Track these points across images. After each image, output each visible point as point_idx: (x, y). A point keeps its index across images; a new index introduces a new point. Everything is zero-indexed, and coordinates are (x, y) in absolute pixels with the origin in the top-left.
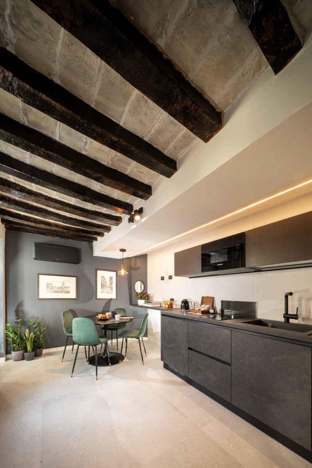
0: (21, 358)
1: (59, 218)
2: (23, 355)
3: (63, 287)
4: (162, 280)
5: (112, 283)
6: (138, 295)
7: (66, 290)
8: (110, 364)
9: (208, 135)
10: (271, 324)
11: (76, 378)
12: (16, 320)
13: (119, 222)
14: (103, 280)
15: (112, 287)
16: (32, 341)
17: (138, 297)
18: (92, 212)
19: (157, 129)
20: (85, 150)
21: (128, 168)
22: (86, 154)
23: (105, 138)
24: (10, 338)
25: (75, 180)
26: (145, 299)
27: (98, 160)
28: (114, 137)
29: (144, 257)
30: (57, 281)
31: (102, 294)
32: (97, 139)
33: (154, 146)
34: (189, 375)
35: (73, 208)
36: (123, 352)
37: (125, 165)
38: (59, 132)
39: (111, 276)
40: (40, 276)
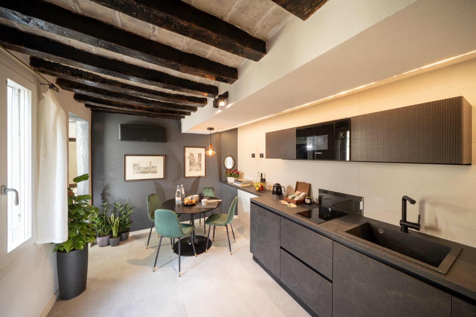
0: (107, 244)
1: (140, 102)
2: (109, 241)
3: (150, 167)
4: (253, 157)
5: (201, 160)
6: (227, 173)
7: (153, 170)
8: (195, 254)
9: (308, 10)
10: (383, 231)
11: (159, 273)
12: (102, 204)
13: (204, 103)
14: (192, 157)
15: (201, 164)
16: (117, 226)
17: (228, 174)
18: (174, 96)
19: (239, 6)
20: (154, 35)
21: (207, 52)
22: (157, 40)
23: (173, 24)
24: (95, 224)
25: (150, 67)
26: (235, 177)
27: (171, 46)
28: (183, 22)
29: (235, 131)
30: (144, 161)
31: (190, 172)
32: (162, 25)
33: (236, 26)
34: (281, 278)
35: (152, 94)
36: (210, 236)
37: (204, 49)
38: (120, 18)
39: (200, 153)
40: (127, 157)
